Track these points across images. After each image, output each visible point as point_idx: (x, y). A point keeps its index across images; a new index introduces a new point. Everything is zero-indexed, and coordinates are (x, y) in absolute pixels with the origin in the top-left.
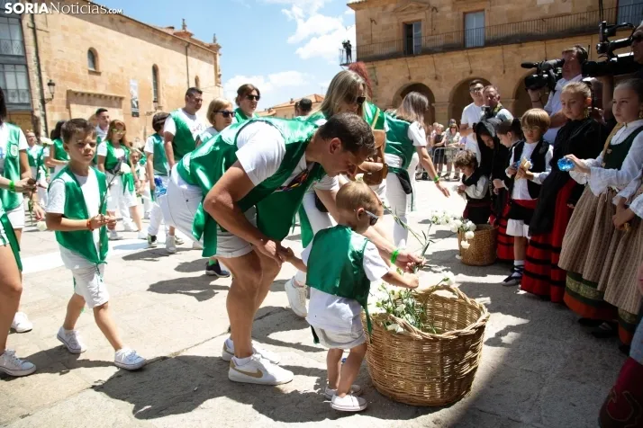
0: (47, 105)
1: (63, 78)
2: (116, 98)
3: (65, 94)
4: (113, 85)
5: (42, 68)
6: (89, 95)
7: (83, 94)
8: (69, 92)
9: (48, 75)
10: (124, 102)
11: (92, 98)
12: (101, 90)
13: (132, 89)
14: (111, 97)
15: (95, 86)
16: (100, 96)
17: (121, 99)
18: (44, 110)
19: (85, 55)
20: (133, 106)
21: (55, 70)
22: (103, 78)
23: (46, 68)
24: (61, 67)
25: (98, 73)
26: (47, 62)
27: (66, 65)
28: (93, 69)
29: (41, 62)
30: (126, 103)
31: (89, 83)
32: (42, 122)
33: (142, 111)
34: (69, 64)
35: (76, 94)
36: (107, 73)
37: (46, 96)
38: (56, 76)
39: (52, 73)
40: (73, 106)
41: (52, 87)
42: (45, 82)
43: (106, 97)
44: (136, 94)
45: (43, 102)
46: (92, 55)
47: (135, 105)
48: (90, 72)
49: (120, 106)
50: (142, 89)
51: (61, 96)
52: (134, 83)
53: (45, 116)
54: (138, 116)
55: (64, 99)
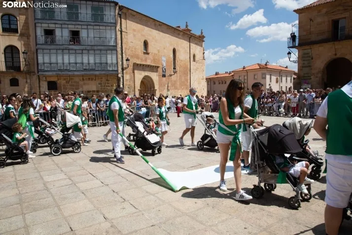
0: (124, 71)
1: (132, 57)
2: (156, 66)
3: (132, 65)
4: (154, 60)
5: (123, 52)
6: (143, 65)
7: (141, 65)
8: (134, 64)
9: (126, 55)
10: (159, 69)
11: (144, 67)
12: (149, 63)
13: (163, 62)
14: (153, 66)
15: (146, 60)
16: (149, 66)
17: (158, 67)
18: (123, 74)
19: (143, 44)
20: (163, 71)
21: (129, 52)
22: (150, 56)
23: (125, 51)
24: (132, 51)
25: (148, 54)
26: (126, 48)
27: (133, 49)
28: (145, 51)
29: (123, 49)
30: (160, 70)
31: (143, 59)
32: (122, 80)
33: (167, 74)
34: (135, 49)
35: (138, 65)
36: (152, 53)
37: (124, 66)
38: (129, 55)
39: (128, 54)
40: (136, 72)
41: (128, 62)
42: (124, 59)
43: (151, 66)
44: (165, 65)
45: (123, 69)
46: (146, 44)
47: (164, 71)
48: (144, 53)
49: (157, 71)
50: (167, 62)
51: (131, 66)
52: (164, 59)
53: (123, 77)
54: (165, 77)
55: (132, 67)
